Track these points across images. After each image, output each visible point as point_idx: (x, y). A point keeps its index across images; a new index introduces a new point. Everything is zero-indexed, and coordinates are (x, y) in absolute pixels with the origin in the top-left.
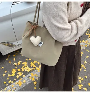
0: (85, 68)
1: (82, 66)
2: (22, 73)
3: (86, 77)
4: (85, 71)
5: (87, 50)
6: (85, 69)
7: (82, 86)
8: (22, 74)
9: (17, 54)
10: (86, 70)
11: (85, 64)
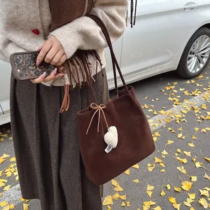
0: (162, 165)
1: (156, 161)
2: (6, 181)
4: (163, 170)
5: (170, 129)
6: (163, 168)
7: (154, 203)
8: (4, 182)
9: (2, 139)
10: (165, 168)
11: (164, 157)
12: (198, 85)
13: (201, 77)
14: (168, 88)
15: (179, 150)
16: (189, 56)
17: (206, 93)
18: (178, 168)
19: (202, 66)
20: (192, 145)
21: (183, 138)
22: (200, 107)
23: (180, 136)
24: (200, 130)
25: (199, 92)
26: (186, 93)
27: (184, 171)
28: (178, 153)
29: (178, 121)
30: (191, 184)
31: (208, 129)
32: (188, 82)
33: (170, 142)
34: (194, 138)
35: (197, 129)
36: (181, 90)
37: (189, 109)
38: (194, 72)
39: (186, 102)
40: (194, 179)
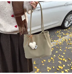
0: (53, 60)
1: (51, 59)
3: (54, 67)
4: (54, 62)
5: (57, 47)
11: (54, 57)
12: (68, 31)
13: (69, 28)
14: (57, 32)
15: (60, 55)
16: (66, 21)
17: (71, 34)
18: (59, 62)
19: (70, 24)
20: (64, 53)
21: (61, 51)
22: (68, 39)
23: (60, 50)
24: (67, 48)
25: (68, 34)
26: (64, 34)
27: (61, 63)
28: (59, 56)
29: (60, 45)
30: (63, 67)
31: (70, 48)
32: (65, 30)
33: (57, 52)
34: (65, 51)
35: (66, 48)
36: (62, 33)
37: (64, 40)
38: (67, 26)
39: (63, 37)
40: (64, 66)
